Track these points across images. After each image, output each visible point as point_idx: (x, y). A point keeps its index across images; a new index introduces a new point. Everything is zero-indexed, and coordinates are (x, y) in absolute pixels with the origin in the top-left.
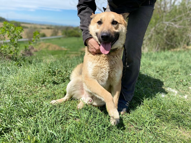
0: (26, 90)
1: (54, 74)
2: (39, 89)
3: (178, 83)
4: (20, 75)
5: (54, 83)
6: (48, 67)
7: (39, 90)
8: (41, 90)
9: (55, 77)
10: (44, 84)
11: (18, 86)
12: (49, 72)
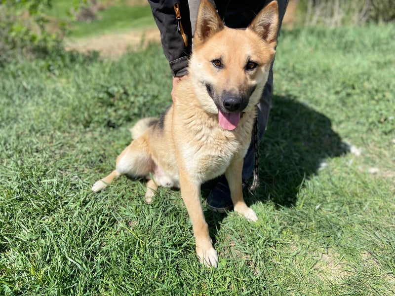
3: (372, 125)
5: (110, 125)
9: (113, 108)
10: (89, 127)
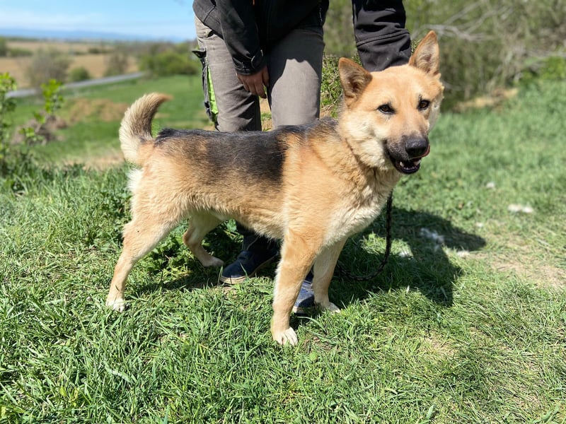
0: (44, 264)
1: (118, 211)
2: (79, 259)
3: (450, 213)
4: (24, 221)
6: (101, 193)
7: (79, 263)
8: (85, 260)
10: (92, 244)
11: (22, 256)
12: (105, 208)
